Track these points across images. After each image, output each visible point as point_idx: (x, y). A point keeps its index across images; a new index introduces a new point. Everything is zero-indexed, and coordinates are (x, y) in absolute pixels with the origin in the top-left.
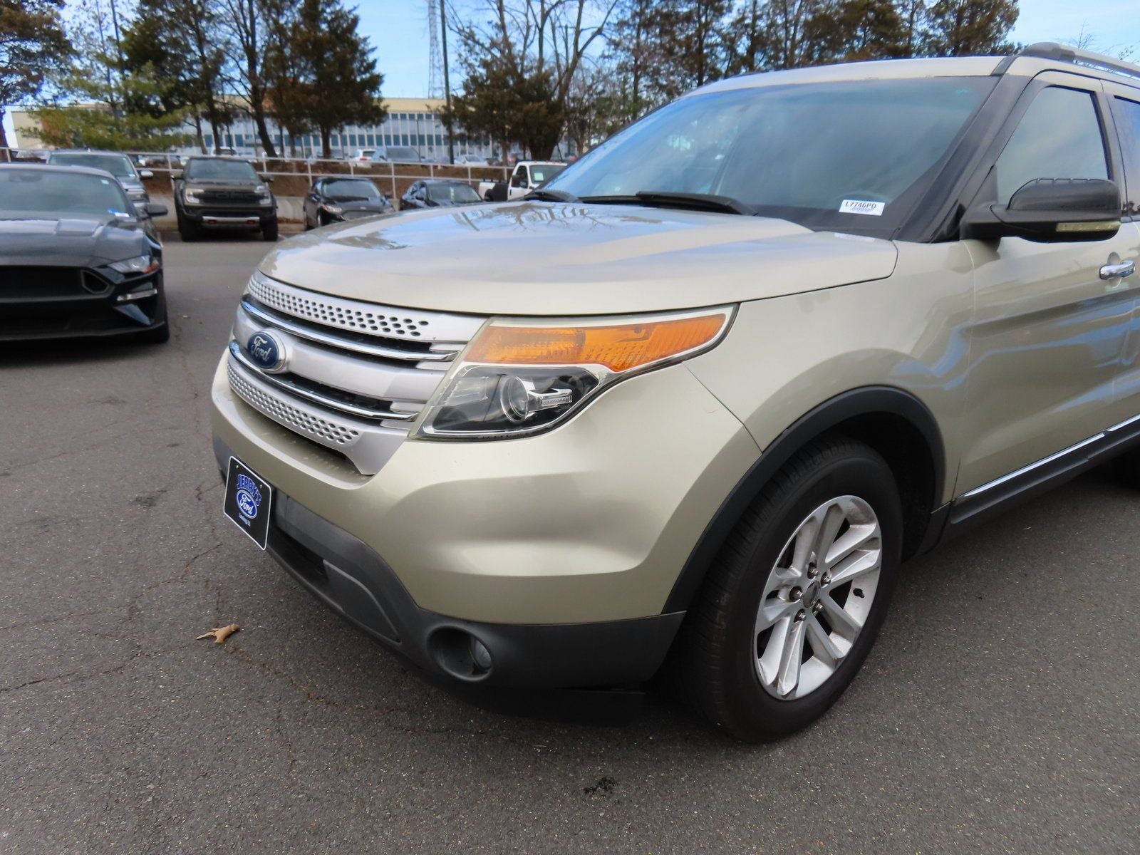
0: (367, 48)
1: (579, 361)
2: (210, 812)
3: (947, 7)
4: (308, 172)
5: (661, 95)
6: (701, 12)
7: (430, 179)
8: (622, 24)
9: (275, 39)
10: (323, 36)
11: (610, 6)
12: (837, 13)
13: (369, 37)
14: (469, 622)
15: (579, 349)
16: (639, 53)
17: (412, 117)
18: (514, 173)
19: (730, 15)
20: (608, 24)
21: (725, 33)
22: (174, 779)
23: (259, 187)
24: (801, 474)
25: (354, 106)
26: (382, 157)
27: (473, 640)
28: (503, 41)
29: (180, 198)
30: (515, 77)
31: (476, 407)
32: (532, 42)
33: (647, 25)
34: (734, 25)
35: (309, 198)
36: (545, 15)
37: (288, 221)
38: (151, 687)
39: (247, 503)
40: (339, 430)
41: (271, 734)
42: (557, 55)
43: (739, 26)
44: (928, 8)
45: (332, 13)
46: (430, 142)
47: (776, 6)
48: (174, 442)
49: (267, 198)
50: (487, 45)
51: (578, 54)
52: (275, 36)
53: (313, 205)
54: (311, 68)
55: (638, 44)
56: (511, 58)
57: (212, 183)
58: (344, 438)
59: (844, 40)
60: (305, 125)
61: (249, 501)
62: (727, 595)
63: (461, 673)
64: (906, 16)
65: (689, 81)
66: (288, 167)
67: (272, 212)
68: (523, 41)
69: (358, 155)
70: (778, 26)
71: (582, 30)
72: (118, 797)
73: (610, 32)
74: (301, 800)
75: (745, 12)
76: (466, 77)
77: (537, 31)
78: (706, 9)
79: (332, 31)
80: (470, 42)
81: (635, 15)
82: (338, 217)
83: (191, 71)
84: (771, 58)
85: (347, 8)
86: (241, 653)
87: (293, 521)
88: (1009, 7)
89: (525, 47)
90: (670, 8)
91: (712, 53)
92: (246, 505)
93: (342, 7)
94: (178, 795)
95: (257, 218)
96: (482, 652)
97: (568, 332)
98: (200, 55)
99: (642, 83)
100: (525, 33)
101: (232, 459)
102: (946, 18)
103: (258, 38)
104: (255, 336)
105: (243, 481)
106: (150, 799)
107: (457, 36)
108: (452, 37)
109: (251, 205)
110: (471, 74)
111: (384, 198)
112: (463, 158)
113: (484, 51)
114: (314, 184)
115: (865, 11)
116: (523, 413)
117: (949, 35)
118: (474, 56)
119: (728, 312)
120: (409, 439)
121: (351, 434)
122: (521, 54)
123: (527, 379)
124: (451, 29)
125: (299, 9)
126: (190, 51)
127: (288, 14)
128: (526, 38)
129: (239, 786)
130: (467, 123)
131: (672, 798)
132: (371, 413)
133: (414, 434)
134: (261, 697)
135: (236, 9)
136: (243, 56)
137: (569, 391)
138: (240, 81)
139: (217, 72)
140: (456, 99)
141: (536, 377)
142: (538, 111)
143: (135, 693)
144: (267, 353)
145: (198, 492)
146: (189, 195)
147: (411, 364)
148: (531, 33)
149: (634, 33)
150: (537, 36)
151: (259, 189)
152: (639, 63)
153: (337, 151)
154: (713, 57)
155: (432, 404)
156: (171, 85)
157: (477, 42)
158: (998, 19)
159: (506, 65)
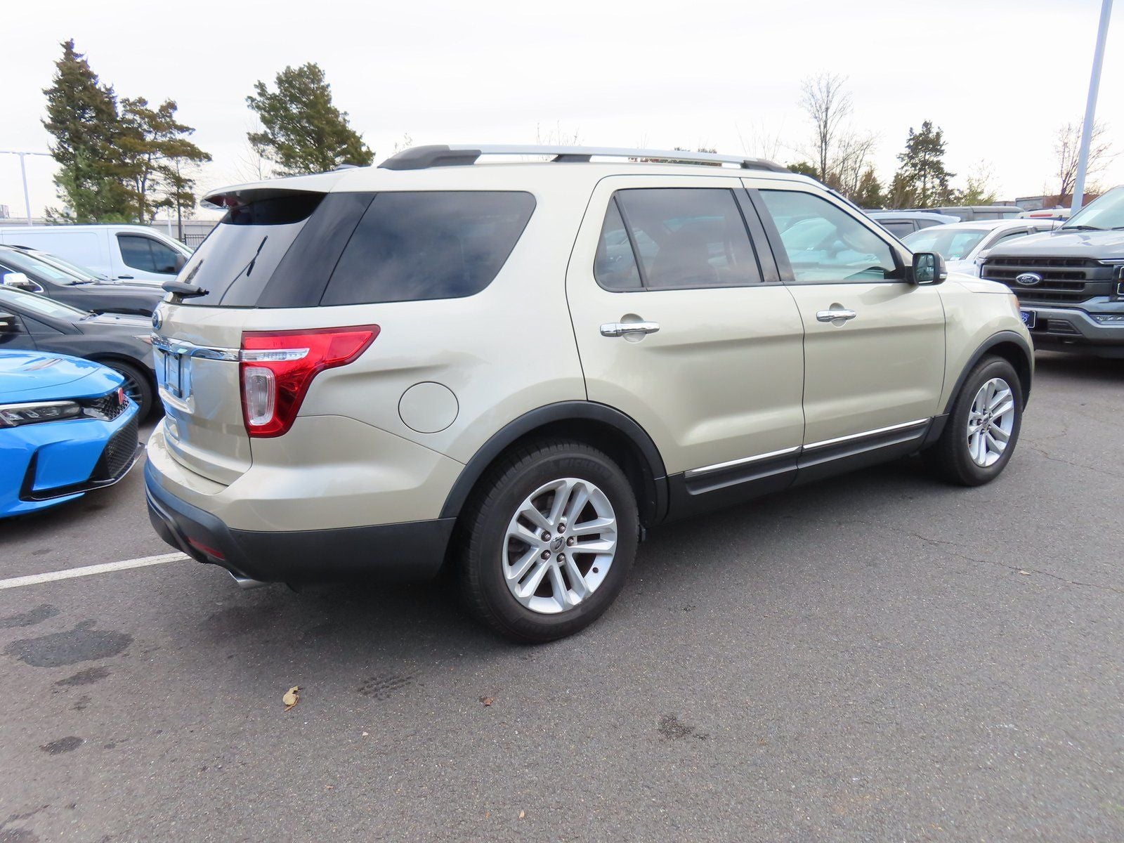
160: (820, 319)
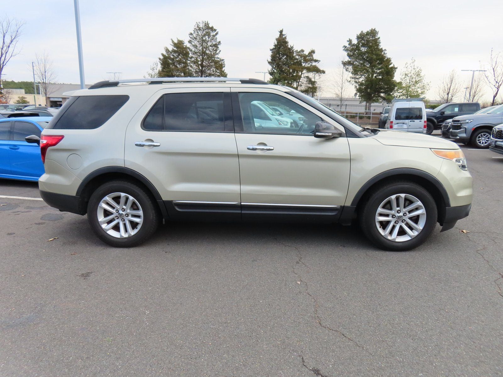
160: (248, 149)
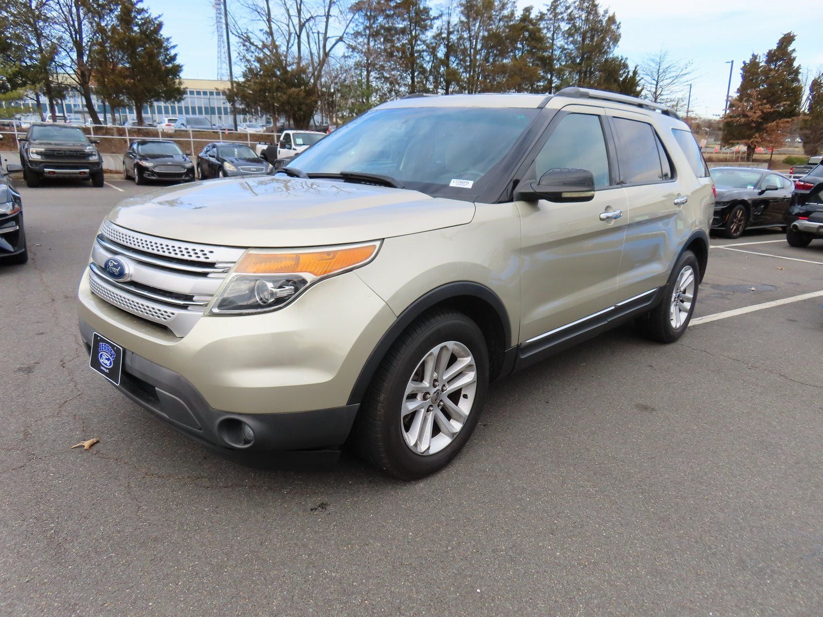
0: (170, 46)
1: (296, 271)
2: (90, 535)
3: (575, 30)
4: (126, 136)
5: (386, 84)
6: (412, 28)
7: (220, 142)
8: (357, 34)
9: (98, 37)
10: (135, 35)
11: (348, 22)
12: (504, 31)
13: (171, 37)
14: (240, 414)
15: (297, 264)
16: (370, 55)
17: (205, 93)
18: (282, 138)
19: (432, 30)
20: (346, 34)
21: (429, 43)
22: (66, 520)
23: (88, 148)
24: (423, 329)
25: (161, 88)
26: (183, 124)
27: (243, 424)
28: (271, 44)
29: (25, 155)
30: (281, 69)
31: (242, 297)
32: (292, 45)
33: (375, 35)
34: (434, 37)
35: (127, 155)
36: (302, 26)
37: (111, 172)
38: (45, 476)
39: (106, 359)
40: (163, 313)
41: (125, 495)
42: (311, 54)
43: (438, 38)
44: (563, 30)
45: (142, 19)
46: (220, 113)
47: (464, 25)
48: (41, 332)
49: (95, 155)
50: (260, 46)
51: (326, 55)
52: (98, 35)
53: (131, 160)
54: (127, 59)
55: (369, 49)
56: (277, 56)
57: (51, 144)
58: (167, 317)
59: (509, 50)
60: (123, 100)
61: (107, 357)
62: (383, 395)
63: (237, 444)
64: (549, 35)
65: (405, 75)
66: (110, 131)
67: (99, 166)
68: (286, 44)
69: (164, 122)
70: (465, 39)
71: (329, 37)
72: (33, 531)
73: (349, 40)
74: (145, 525)
75: (442, 29)
76: (245, 69)
77: (296, 37)
78: (416, 26)
79: (142, 32)
80: (247, 44)
81: (366, 28)
82: (150, 169)
83: (31, 58)
84: (460, 60)
85: (153, 16)
86: (101, 453)
87: (136, 367)
88: (614, 32)
89: (288, 48)
90: (390, 25)
91: (421, 56)
92: (106, 360)
93: (150, 15)
94: (70, 528)
95: (87, 170)
96: (249, 432)
97: (291, 256)
98: (38, 47)
99: (372, 75)
100: (287, 38)
101: (95, 334)
102: (576, 37)
103: (84, 36)
104: (109, 260)
105: (103, 347)
106: (53, 531)
107: (237, 39)
108: (234, 40)
109: (83, 161)
110: (249, 66)
111: (185, 156)
112: (245, 124)
113: (258, 50)
114: (131, 145)
115: (523, 31)
116: (267, 300)
117: (577, 49)
118: (251, 54)
119: (378, 244)
120: (204, 316)
121: (170, 315)
122: (285, 53)
123: (269, 281)
124: (233, 34)
125: (116, 15)
126: (30, 44)
127: (108, 19)
128: (288, 42)
129: (107, 521)
130: (246, 101)
131: (359, 510)
132: (182, 302)
133: (207, 313)
134: (117, 477)
135: (66, 13)
136: (72, 48)
137: (293, 287)
138: (71, 67)
139: (52, 60)
140: (238, 84)
141: (274, 280)
142: (298, 94)
143: (35, 478)
144: (118, 270)
145: (62, 363)
146: (32, 153)
147: (205, 275)
148: (292, 38)
149: (366, 41)
150: (296, 41)
151: (89, 149)
152: (369, 61)
153: (148, 118)
154: (421, 59)
155: (217, 296)
156: (14, 69)
157: (252, 44)
158: (608, 39)
159: (274, 61)
